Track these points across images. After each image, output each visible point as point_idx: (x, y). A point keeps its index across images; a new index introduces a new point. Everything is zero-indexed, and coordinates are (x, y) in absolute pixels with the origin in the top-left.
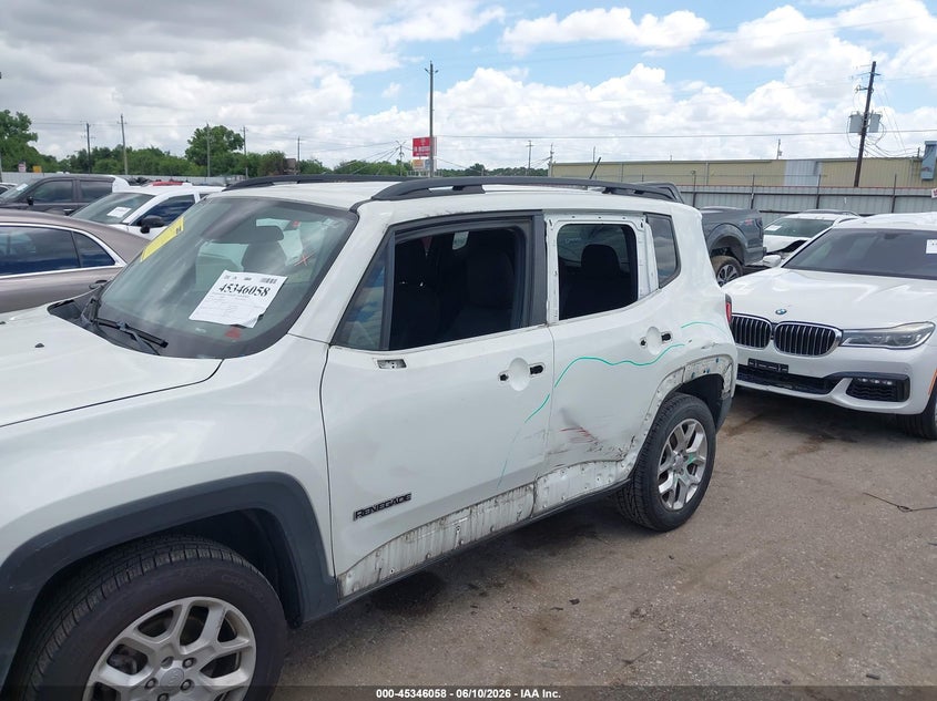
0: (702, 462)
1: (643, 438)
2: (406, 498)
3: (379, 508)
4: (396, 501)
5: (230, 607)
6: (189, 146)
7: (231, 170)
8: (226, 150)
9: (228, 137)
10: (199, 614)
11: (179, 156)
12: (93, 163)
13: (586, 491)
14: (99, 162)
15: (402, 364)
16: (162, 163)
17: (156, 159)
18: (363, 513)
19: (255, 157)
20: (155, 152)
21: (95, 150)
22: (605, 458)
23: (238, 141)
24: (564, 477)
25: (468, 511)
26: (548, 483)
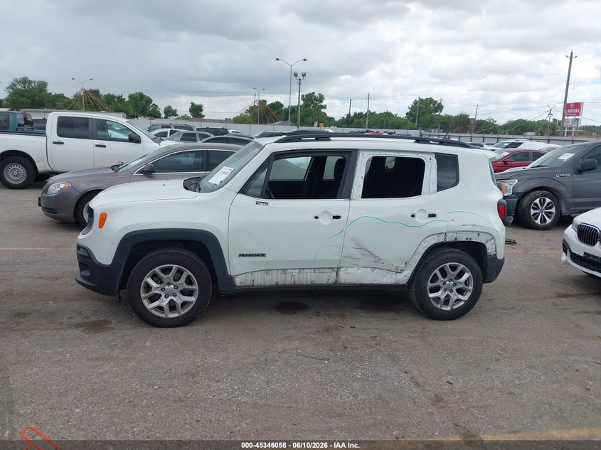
0: (469, 290)
1: (414, 264)
2: (263, 255)
3: (250, 255)
4: (259, 255)
5: (190, 273)
6: (409, 110)
7: (432, 125)
8: (431, 113)
9: (434, 105)
10: (180, 272)
11: (402, 117)
12: (352, 122)
13: (375, 282)
14: (356, 121)
15: (267, 203)
16: (391, 121)
17: (388, 118)
18: (243, 255)
19: (449, 117)
20: (389, 114)
21: (355, 114)
22: (387, 268)
23: (440, 107)
24: (360, 271)
25: (298, 271)
26: (348, 271)
